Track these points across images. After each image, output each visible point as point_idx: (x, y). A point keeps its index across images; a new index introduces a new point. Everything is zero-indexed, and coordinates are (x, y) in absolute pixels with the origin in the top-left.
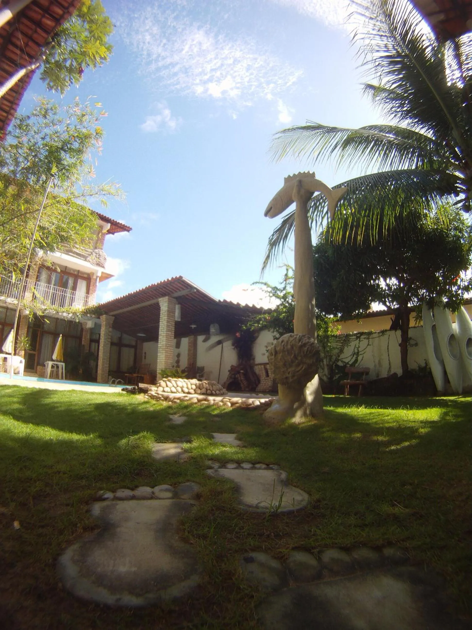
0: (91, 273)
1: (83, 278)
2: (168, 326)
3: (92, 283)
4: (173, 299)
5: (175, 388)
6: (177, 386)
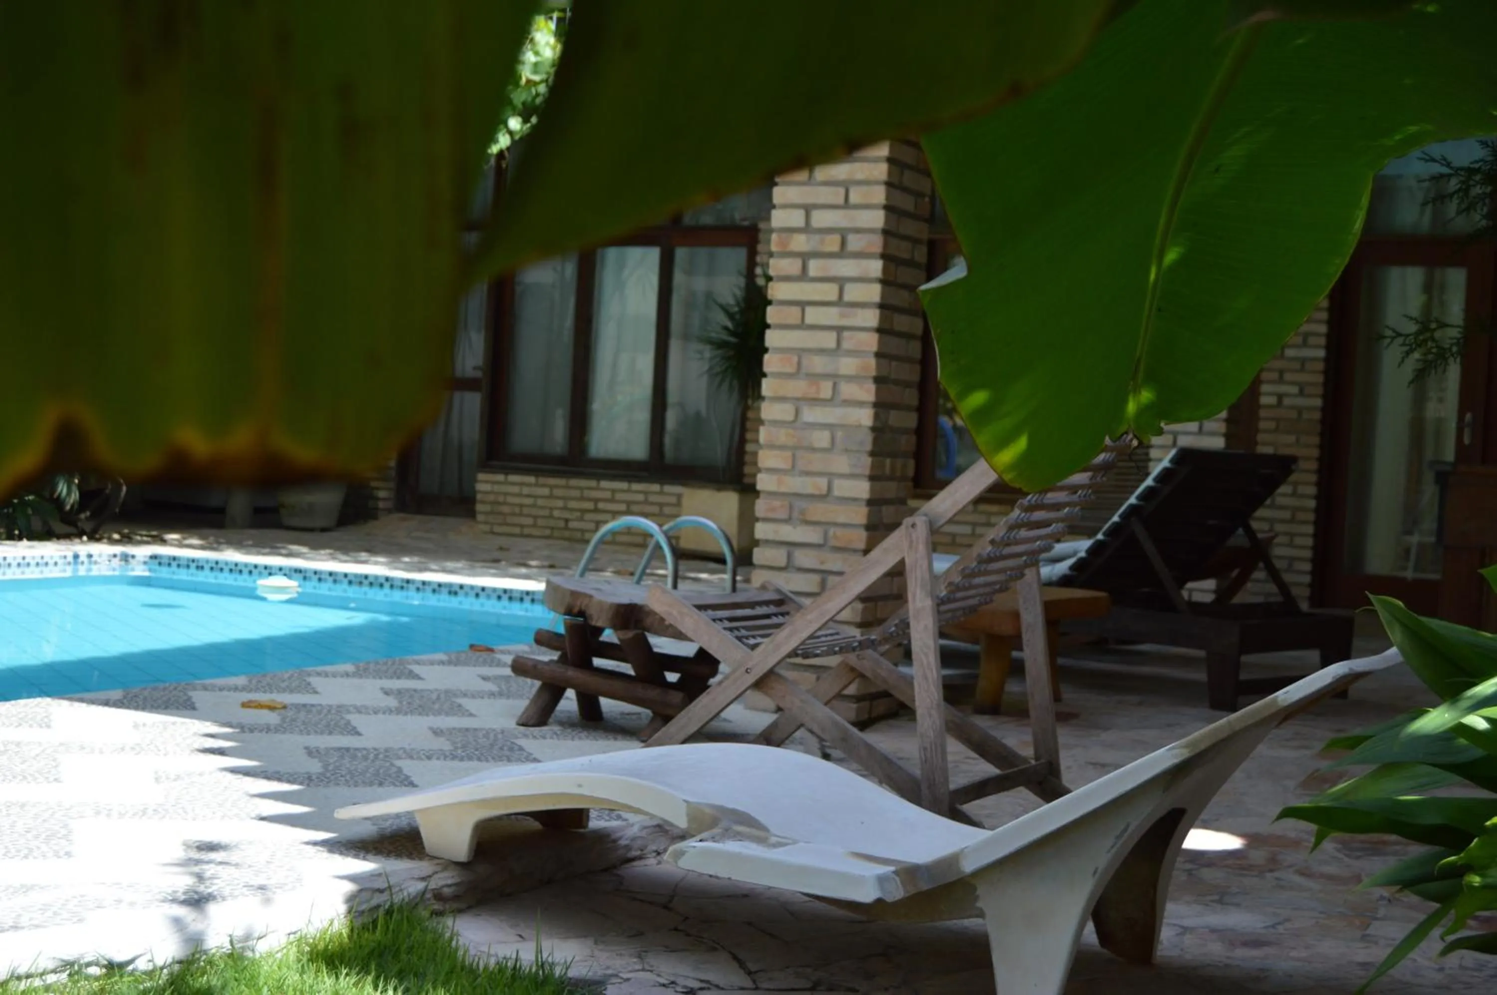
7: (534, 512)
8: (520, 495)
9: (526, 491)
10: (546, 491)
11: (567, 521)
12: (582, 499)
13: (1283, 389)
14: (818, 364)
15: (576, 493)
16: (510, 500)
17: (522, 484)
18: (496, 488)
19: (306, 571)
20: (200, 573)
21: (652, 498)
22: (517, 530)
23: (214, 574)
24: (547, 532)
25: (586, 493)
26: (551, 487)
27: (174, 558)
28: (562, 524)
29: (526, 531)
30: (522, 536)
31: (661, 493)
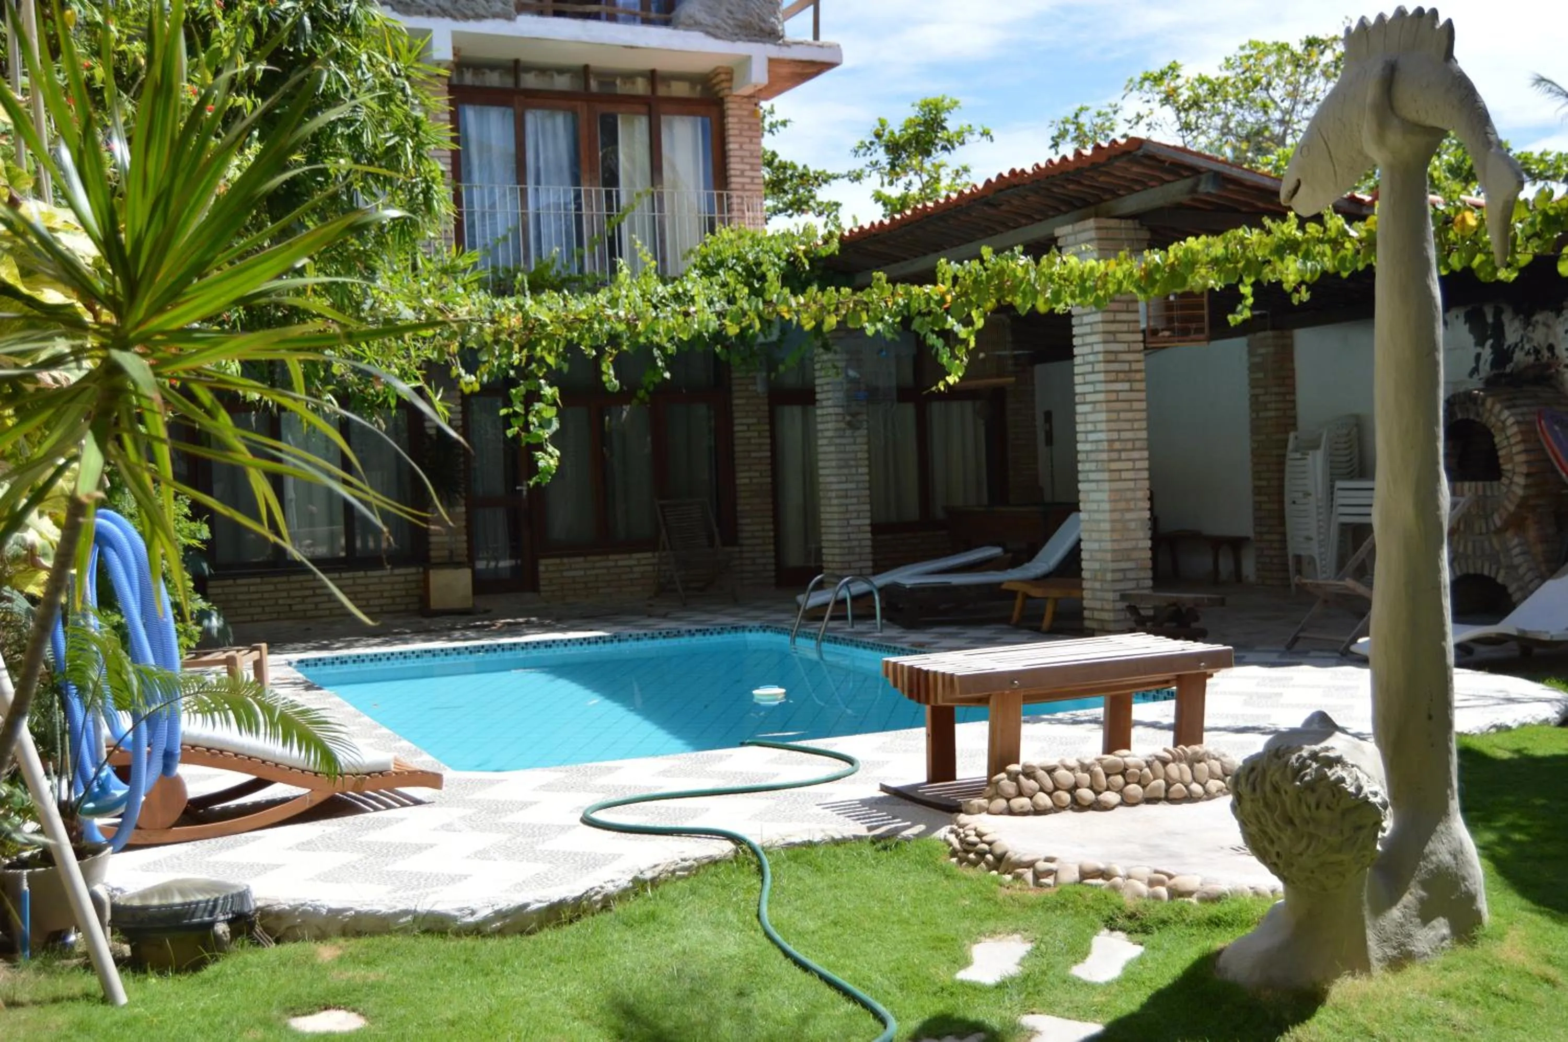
0: (716, 73)
1: (684, 106)
2: (1111, 357)
3: (732, 124)
4: (1123, 224)
5: (1050, 794)
6: (1056, 789)
7: (262, 603)
8: (249, 592)
9: (252, 589)
10: (271, 587)
11: (290, 605)
12: (303, 588)
13: (752, 474)
14: (1129, 495)
15: (298, 585)
16: (240, 597)
17: (249, 585)
18: (227, 590)
19: (434, 650)
20: (344, 666)
21: (359, 581)
22: (248, 618)
23: (357, 665)
24: (275, 616)
25: (305, 584)
26: (275, 584)
27: (320, 660)
28: (287, 608)
29: (256, 617)
30: (253, 621)
31: (366, 577)
